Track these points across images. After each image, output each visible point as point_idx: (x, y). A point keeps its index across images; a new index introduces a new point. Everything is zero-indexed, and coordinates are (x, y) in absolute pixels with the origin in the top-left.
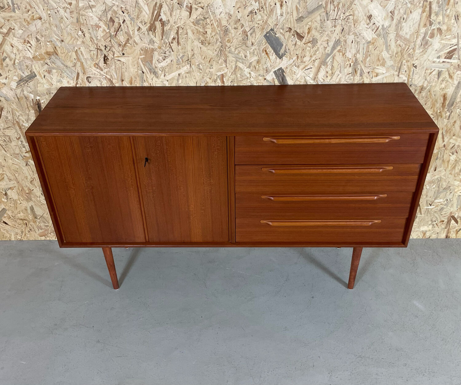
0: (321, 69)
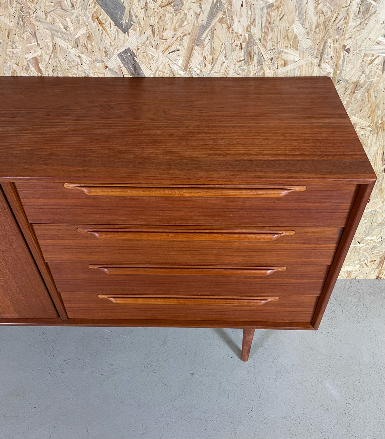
0: (194, 52)
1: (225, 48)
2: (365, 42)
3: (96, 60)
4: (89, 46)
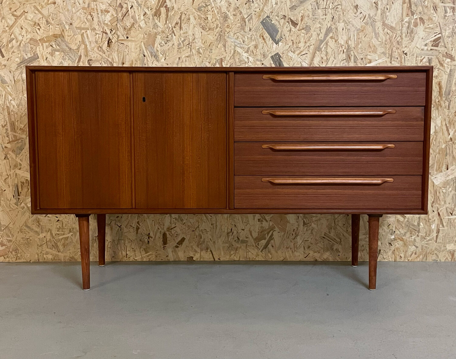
0: (316, 55)
1: (334, 52)
2: (415, 49)
3: (257, 60)
4: (255, 51)
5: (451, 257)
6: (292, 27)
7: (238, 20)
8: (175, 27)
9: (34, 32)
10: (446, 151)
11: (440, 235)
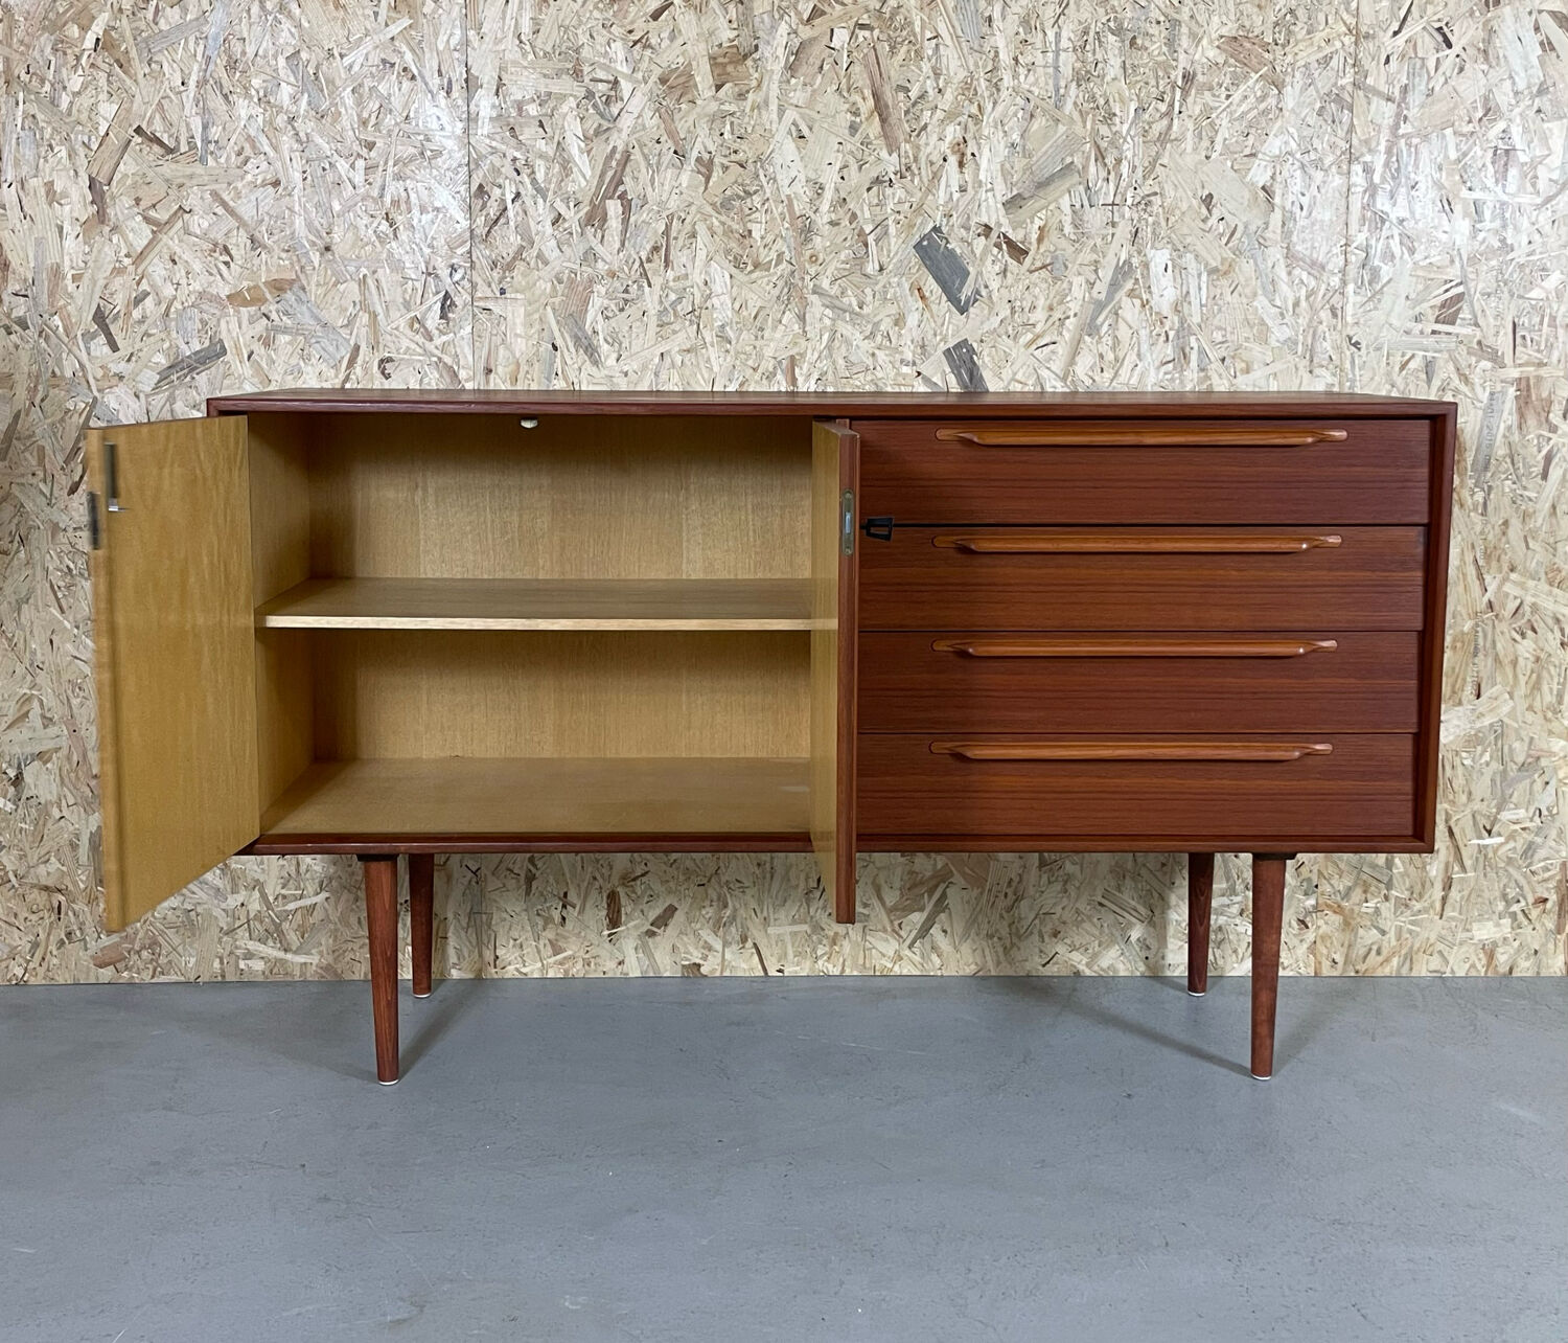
0: (1082, 345)
1: (1138, 339)
2: (1384, 330)
3: (902, 361)
4: (896, 335)
5: (1484, 961)
6: (1010, 260)
7: (845, 239)
8: (649, 260)
9: (211, 274)
10: (1476, 641)
11: (1454, 894)
